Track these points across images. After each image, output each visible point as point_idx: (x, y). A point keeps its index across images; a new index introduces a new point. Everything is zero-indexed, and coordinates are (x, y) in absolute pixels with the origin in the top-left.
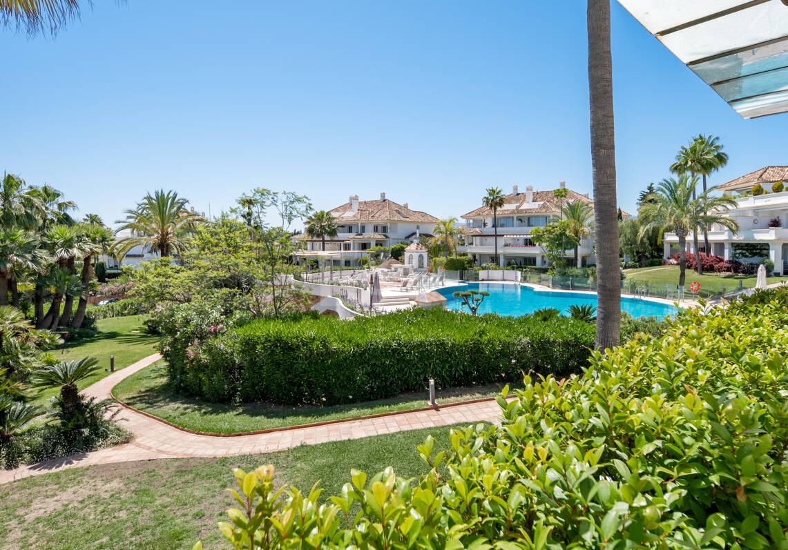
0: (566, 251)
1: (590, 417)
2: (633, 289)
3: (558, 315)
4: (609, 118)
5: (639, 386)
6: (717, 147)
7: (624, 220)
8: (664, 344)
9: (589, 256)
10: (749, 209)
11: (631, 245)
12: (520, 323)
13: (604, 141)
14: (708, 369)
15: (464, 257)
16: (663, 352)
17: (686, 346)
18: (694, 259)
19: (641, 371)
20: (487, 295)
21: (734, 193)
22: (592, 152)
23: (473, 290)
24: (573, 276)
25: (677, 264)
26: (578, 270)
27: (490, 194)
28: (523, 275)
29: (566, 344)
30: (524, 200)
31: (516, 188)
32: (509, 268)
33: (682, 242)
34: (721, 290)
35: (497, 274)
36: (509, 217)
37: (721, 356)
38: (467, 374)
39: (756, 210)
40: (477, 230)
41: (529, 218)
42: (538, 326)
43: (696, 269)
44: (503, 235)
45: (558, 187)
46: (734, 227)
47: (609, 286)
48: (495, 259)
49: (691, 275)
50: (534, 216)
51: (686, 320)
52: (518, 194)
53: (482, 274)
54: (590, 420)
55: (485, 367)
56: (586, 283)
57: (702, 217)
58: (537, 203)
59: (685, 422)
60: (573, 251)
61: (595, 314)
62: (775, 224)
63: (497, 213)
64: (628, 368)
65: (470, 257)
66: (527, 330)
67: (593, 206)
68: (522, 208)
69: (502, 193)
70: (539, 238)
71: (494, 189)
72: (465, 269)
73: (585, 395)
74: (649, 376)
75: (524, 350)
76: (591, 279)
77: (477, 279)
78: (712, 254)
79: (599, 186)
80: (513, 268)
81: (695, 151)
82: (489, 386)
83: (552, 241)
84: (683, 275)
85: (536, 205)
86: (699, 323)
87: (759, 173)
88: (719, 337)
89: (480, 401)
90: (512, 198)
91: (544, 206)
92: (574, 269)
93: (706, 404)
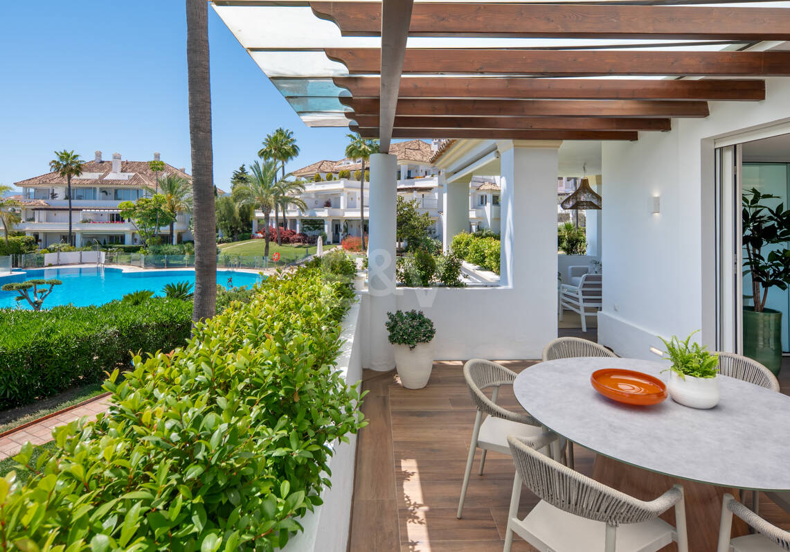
0: (161, 228)
1: (196, 377)
2: (227, 263)
3: (152, 297)
4: (207, 104)
5: (233, 344)
6: (292, 140)
7: (219, 196)
8: (252, 306)
9: (186, 231)
10: (312, 192)
11: (225, 221)
12: (106, 311)
13: (202, 125)
14: (282, 320)
15: (20, 238)
16: (251, 314)
17: (267, 306)
18: (276, 233)
19: (235, 331)
20: (58, 283)
21: (303, 179)
22: (191, 133)
23: (36, 279)
24: (168, 254)
25: (263, 238)
26: (174, 247)
27: (62, 158)
28: (109, 256)
29: (161, 326)
30: (110, 170)
31: (99, 154)
32: (89, 248)
33: (267, 218)
34: (294, 258)
35: (73, 256)
36: (91, 188)
37: (290, 310)
38: (25, 388)
39: (317, 193)
40: (42, 202)
41: (116, 191)
42: (128, 312)
43: (277, 241)
44: (81, 210)
45: (152, 159)
46: (303, 207)
47: (206, 262)
48: (69, 238)
49: (274, 246)
50: (124, 189)
51: (268, 286)
52: (102, 162)
53: (49, 258)
54: (196, 379)
55: (55, 373)
56: (182, 259)
57: (281, 197)
58: (127, 174)
59: (265, 360)
60: (168, 227)
61: (192, 291)
62: (328, 204)
63: (72, 182)
64: (225, 332)
65: (29, 236)
66: (114, 318)
67: (191, 182)
68: (107, 178)
69: (80, 159)
70: (130, 212)
71: (69, 152)
72: (22, 252)
73: (190, 361)
74: (241, 334)
75: (110, 342)
76: (187, 255)
77: (42, 265)
78: (288, 228)
79: (198, 166)
80: (94, 249)
81: (277, 140)
82: (61, 395)
83: (145, 217)
84: (267, 247)
85: (125, 177)
86: (276, 287)
87: (319, 165)
88: (289, 296)
89: (47, 418)
90: (94, 166)
91: (135, 178)
92: (170, 246)
93: (277, 344)
